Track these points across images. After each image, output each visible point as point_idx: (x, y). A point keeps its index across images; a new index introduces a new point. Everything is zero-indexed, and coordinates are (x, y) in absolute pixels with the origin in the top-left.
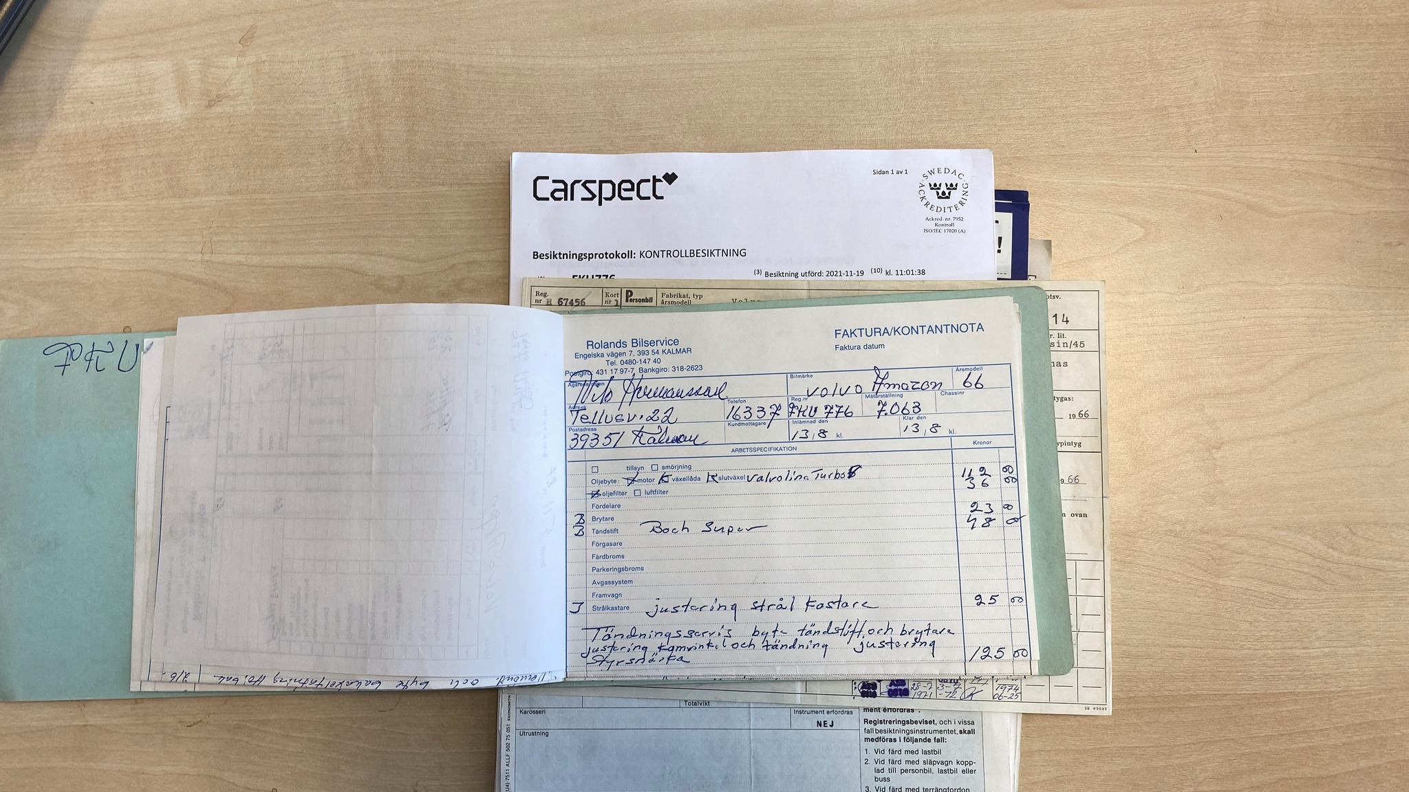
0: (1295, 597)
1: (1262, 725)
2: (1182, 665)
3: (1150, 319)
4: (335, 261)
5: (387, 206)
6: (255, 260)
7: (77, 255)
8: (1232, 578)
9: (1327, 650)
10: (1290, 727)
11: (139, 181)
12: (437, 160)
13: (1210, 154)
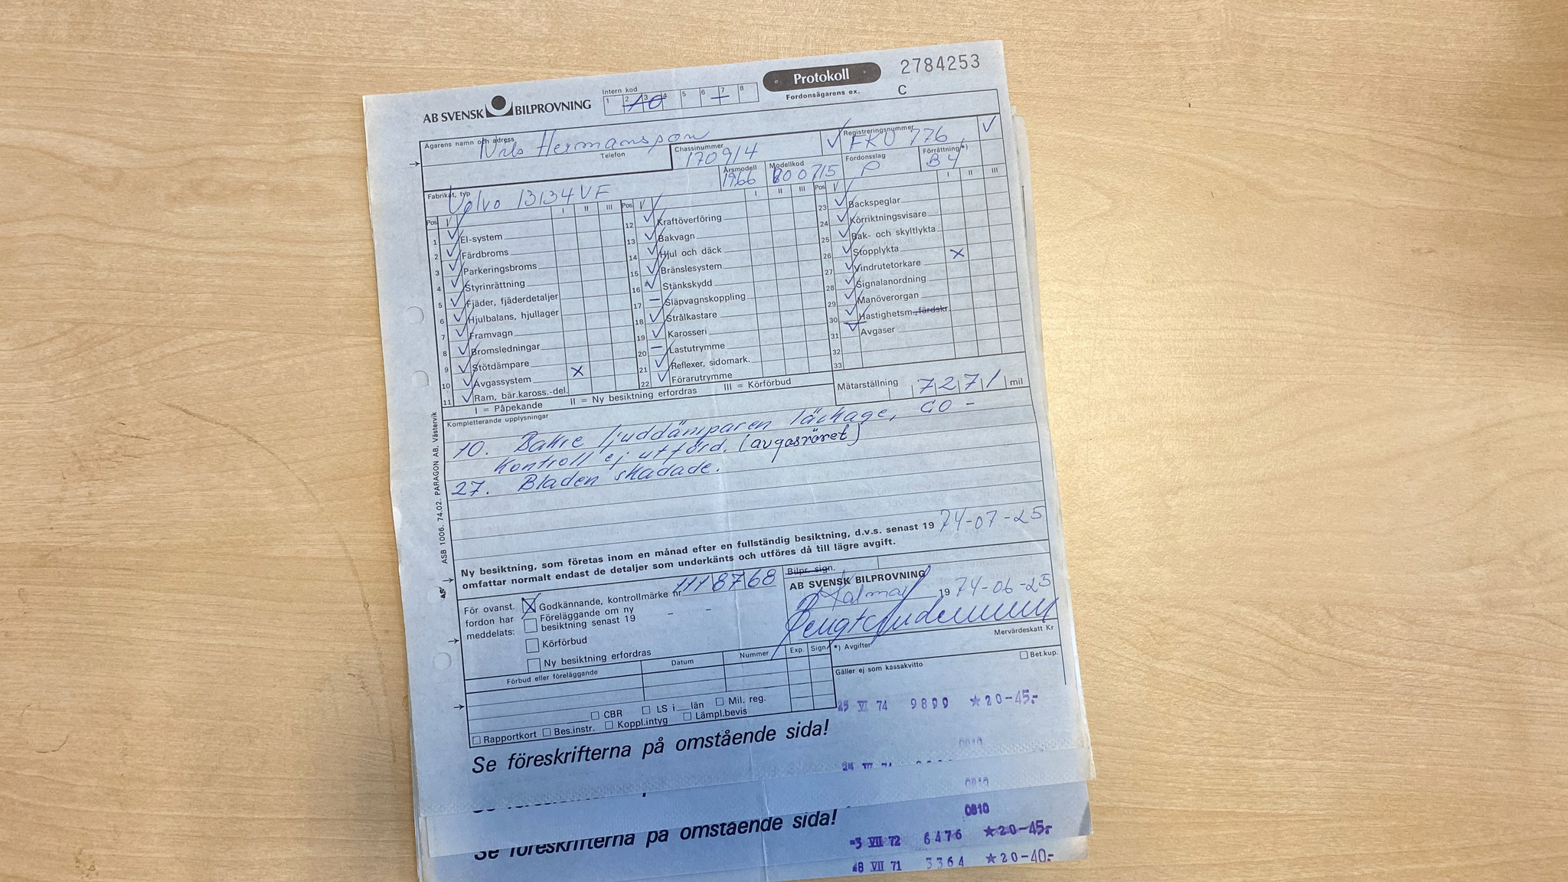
8: (1173, 661)
13: (1206, 111)
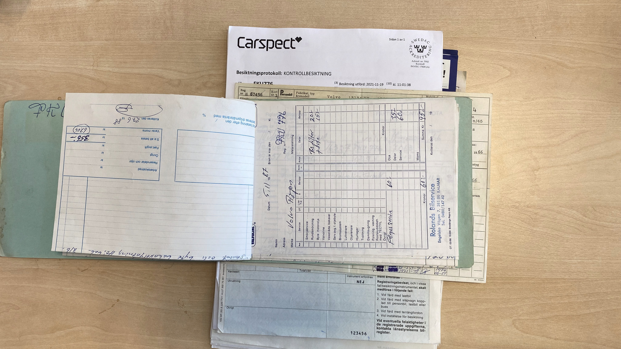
0: (567, 237)
1: (549, 292)
2: (515, 264)
3: (510, 112)
4: (151, 72)
5: (175, 48)
6: (116, 70)
7: (38, 65)
9: (579, 261)
10: (561, 293)
11: (66, 33)
12: (197, 29)
